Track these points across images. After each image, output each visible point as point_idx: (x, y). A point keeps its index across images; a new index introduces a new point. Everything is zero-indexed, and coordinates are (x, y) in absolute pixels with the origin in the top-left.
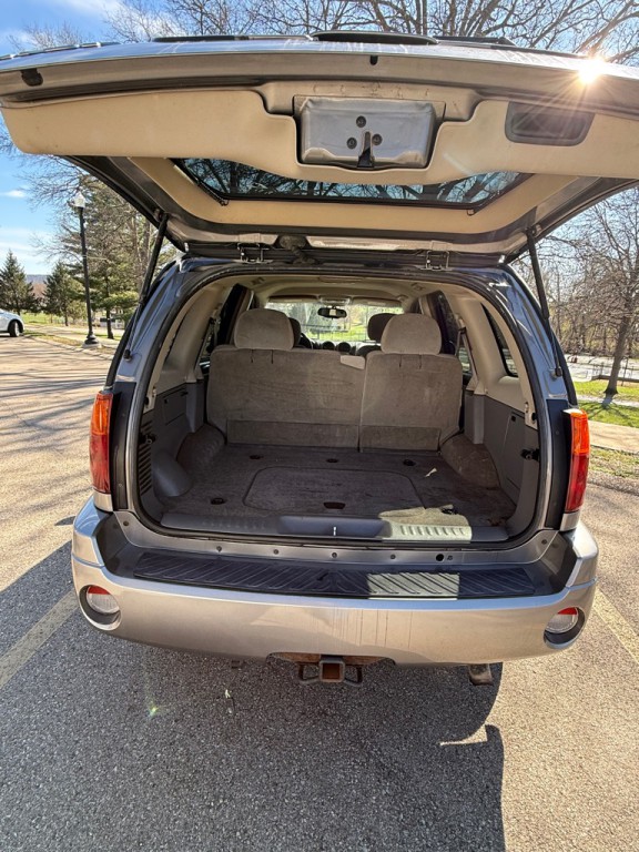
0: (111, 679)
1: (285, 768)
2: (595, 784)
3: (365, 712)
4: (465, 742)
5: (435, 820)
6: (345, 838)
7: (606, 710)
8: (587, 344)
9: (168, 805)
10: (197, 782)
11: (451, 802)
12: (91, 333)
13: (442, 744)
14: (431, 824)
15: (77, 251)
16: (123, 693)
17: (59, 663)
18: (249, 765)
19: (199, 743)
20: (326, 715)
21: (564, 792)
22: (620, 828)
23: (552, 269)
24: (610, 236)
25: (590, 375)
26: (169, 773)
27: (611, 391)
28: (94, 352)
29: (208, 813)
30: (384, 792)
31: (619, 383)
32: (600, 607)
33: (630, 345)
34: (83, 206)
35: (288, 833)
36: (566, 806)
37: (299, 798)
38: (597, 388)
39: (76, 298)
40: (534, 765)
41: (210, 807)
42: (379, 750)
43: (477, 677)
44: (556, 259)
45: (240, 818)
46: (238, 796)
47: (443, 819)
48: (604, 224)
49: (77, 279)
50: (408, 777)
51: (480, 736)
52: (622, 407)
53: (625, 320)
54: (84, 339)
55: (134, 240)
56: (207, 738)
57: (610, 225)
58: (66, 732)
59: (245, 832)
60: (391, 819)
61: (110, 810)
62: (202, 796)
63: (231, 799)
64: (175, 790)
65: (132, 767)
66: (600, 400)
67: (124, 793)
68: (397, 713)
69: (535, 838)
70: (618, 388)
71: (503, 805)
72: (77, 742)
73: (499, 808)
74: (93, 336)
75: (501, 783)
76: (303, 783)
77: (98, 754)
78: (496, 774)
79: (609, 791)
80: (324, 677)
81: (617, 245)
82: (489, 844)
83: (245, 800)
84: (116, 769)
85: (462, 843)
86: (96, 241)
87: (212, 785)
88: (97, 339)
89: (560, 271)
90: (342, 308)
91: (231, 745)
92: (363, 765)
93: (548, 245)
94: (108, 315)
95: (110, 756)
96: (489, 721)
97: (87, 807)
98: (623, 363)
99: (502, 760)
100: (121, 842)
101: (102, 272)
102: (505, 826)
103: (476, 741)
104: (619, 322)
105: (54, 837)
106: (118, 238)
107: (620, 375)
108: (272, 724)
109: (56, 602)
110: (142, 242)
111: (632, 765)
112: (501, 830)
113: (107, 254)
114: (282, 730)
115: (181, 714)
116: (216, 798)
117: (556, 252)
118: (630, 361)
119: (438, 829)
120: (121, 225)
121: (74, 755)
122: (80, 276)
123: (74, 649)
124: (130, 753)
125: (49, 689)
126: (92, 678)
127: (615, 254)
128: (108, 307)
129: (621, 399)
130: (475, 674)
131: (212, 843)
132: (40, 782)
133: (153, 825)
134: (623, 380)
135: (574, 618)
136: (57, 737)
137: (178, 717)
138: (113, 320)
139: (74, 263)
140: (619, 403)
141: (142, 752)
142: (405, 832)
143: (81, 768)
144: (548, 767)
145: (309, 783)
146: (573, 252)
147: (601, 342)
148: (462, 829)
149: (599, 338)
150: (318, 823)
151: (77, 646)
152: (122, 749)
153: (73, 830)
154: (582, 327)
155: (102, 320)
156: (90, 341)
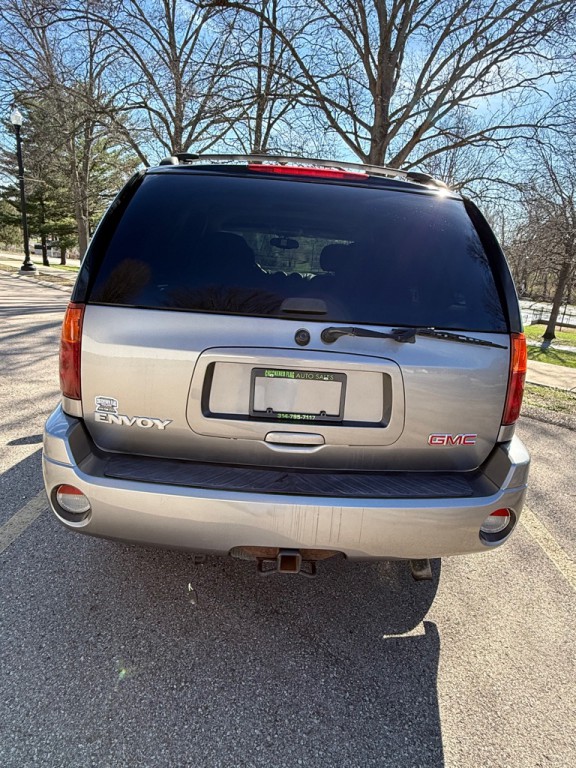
0: (72, 583)
1: (242, 657)
2: (518, 669)
3: (315, 611)
4: (405, 635)
5: (377, 697)
6: (297, 712)
7: (530, 609)
8: (529, 289)
9: (134, 688)
10: (160, 669)
11: (392, 683)
12: (28, 259)
13: (385, 637)
14: (373, 700)
15: (12, 172)
16: (85, 595)
17: (19, 569)
18: (208, 655)
19: (160, 637)
20: (278, 613)
21: (491, 674)
22: (538, 702)
23: (498, 213)
24: (555, 181)
25: (530, 320)
26: (133, 662)
27: (549, 336)
28: (32, 279)
29: (171, 694)
30: (331, 676)
31: (557, 328)
32: (530, 523)
33: (570, 291)
34: (20, 124)
35: (245, 709)
36: (492, 685)
37: (255, 681)
38: (536, 332)
39: (9, 223)
40: (466, 653)
41: (173, 689)
42: (328, 642)
43: (419, 573)
44: (502, 201)
45: (201, 697)
46: (199, 680)
47: (385, 696)
48: (550, 170)
49: (11, 202)
50: (353, 664)
51: (419, 630)
52: (559, 351)
53: (566, 266)
54: (20, 265)
55: (73, 164)
56: (167, 632)
57: (555, 171)
58: (31, 627)
59: (206, 708)
60: (338, 697)
61: (79, 692)
62: (165, 680)
63: (192, 682)
64: (140, 675)
65: (98, 657)
66: (539, 344)
67: (91, 678)
68: (344, 612)
69: (465, 711)
70: (556, 333)
71: (438, 684)
72: (43, 636)
73: (435, 687)
74: (31, 262)
75: (437, 668)
76: (258, 669)
77: (64, 646)
78: (432, 660)
79: (530, 674)
80: (282, 568)
81: (561, 191)
82: (424, 716)
83: (204, 683)
84: (82, 658)
85: (401, 715)
86: (32, 162)
87: (174, 671)
88: (34, 266)
89: (506, 215)
90: (294, 238)
91: (190, 639)
92: (312, 654)
93: (495, 187)
94: (44, 241)
95: (76, 647)
96: (427, 618)
97: (58, 691)
98: (561, 309)
99: (439, 649)
100: (92, 718)
101: (38, 196)
102: (439, 701)
103: (415, 635)
104: (559, 267)
105: (27, 715)
106: (55, 161)
107: (558, 321)
108: (228, 621)
109: (12, 515)
110: (81, 165)
111: (551, 653)
112: (435, 705)
113: (44, 177)
114: (237, 626)
115: (142, 612)
116: (179, 681)
117: (503, 195)
118: (569, 307)
119: (380, 704)
120: (59, 147)
121: (41, 647)
122: (13, 199)
123: (33, 556)
124: (95, 645)
125: (12, 592)
126: (54, 582)
127: (559, 201)
128: (43, 233)
129: (559, 343)
130: (417, 570)
131: (177, 717)
132: (10, 670)
133: (120, 704)
134: (561, 325)
135: (507, 520)
136: (23, 633)
137: (139, 615)
138: (49, 248)
139: (6, 185)
140: (556, 347)
141: (106, 645)
142: (351, 707)
143: (49, 658)
144: (478, 656)
145: (263, 668)
146: (519, 196)
147: (542, 287)
148: (401, 705)
149: (539, 284)
150: (273, 701)
151: (36, 554)
152: (87, 642)
153: (45, 709)
154: (525, 271)
155: (37, 247)
156: (27, 267)
